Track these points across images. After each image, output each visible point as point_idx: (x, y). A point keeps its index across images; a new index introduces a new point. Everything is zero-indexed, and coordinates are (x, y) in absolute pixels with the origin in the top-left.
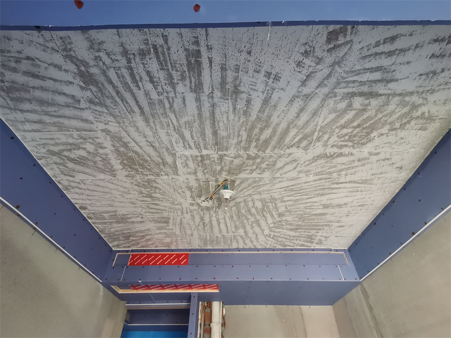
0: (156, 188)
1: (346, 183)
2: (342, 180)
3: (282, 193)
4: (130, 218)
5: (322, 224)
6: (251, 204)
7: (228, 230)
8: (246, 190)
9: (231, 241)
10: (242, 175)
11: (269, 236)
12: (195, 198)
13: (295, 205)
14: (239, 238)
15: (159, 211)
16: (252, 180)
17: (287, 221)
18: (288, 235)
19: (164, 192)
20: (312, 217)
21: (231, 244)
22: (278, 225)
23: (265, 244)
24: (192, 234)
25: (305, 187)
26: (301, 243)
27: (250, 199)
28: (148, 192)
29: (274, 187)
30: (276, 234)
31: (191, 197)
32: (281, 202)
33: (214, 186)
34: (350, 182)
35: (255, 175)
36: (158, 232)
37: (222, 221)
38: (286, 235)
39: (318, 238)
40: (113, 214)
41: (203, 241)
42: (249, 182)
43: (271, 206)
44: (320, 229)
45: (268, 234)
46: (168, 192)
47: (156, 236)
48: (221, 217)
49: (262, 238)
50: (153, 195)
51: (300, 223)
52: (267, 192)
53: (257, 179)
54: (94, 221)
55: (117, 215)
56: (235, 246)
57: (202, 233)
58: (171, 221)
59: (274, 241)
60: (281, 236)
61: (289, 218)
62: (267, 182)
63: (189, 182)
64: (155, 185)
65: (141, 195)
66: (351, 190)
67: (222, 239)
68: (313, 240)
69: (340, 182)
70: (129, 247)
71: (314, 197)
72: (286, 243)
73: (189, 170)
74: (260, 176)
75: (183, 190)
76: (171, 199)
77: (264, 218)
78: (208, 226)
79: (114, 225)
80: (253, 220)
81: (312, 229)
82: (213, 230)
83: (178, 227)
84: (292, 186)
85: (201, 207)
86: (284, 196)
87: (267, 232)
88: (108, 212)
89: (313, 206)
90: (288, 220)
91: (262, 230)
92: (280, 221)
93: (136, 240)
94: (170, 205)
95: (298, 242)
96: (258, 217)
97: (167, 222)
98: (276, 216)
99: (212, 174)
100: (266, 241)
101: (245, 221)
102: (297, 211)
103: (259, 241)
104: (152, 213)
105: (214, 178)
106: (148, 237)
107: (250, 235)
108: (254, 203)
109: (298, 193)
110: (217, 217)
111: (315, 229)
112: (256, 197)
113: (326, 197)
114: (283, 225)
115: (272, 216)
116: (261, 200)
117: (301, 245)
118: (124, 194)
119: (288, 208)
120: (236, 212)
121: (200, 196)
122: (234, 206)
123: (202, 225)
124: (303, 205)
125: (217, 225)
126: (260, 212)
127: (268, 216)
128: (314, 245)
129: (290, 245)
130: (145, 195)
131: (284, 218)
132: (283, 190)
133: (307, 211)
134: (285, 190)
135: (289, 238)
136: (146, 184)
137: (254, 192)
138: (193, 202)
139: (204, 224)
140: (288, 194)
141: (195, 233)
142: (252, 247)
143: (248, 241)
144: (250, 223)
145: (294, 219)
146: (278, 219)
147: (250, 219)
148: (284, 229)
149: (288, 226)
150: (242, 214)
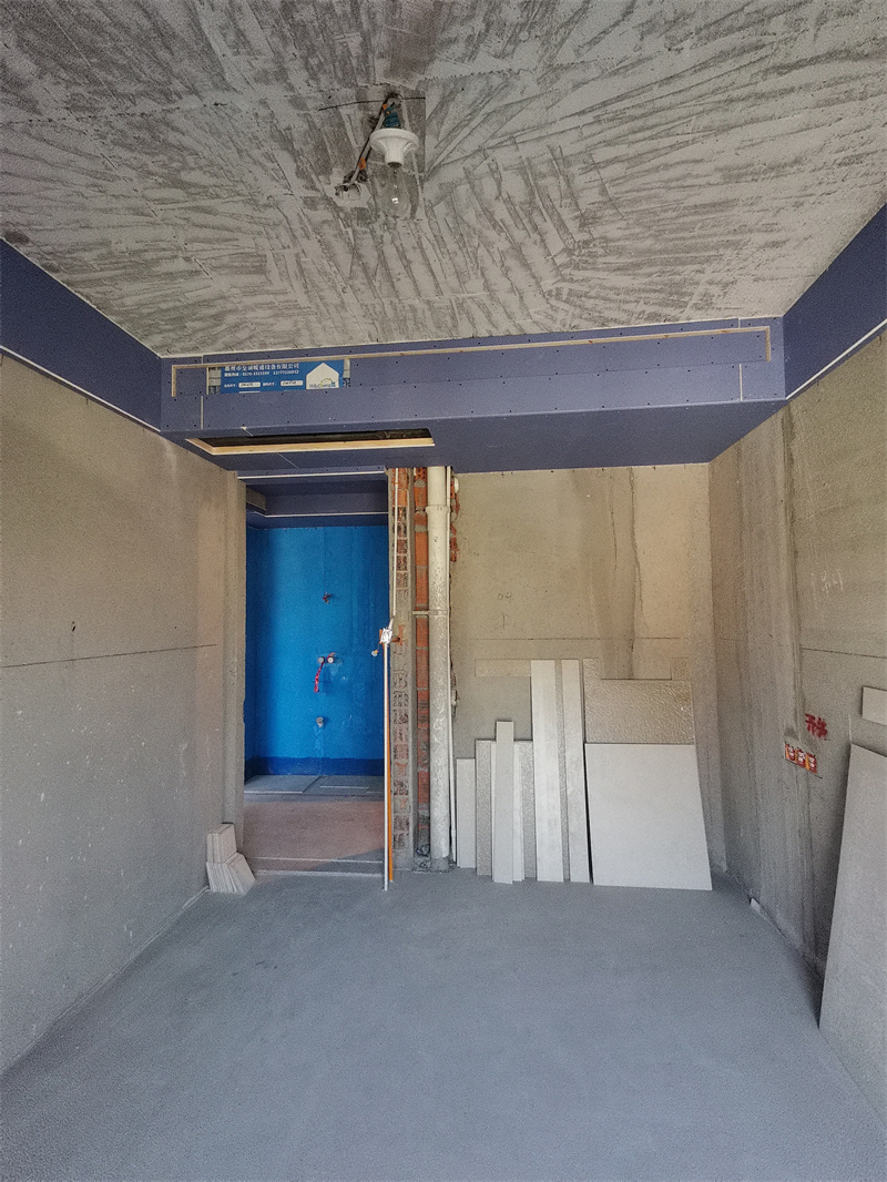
0: (181, 148)
1: (815, 60)
2: (803, 49)
3: (586, 131)
4: (157, 261)
5: (715, 239)
6: (489, 188)
7: (437, 286)
8: (466, 131)
9: (453, 318)
10: (441, 69)
11: (558, 296)
12: (313, 176)
13: (632, 176)
14: (474, 307)
15: (227, 235)
16: (480, 84)
17: (605, 239)
18: (611, 289)
19: (212, 164)
20: (686, 219)
21: (455, 326)
22: (581, 255)
23: (548, 322)
24: (343, 302)
25: (666, 102)
26: (650, 309)
27: (483, 168)
28: (164, 165)
29: (557, 112)
30: (575, 287)
31: (300, 173)
32: (586, 170)
33: (358, 124)
34: (831, 56)
35: (485, 62)
36: (249, 301)
37: (413, 256)
38: (605, 288)
39: (701, 289)
40: (104, 251)
41: (377, 323)
42: (471, 95)
43: (553, 186)
44: (708, 260)
45: (553, 288)
46: (221, 162)
47: (250, 315)
48: (408, 242)
49: (536, 304)
50: (185, 176)
51: (648, 242)
52: (536, 134)
53: (496, 81)
54: (66, 277)
55: (117, 253)
56: (465, 331)
57: (367, 297)
58: (271, 265)
59: (572, 309)
60: (593, 293)
61: (613, 230)
62: (534, 89)
63: (272, 115)
64: (173, 137)
65: (150, 182)
66: (826, 93)
67: (428, 314)
68: (686, 299)
69: (793, 59)
70: (195, 349)
71: (694, 141)
72: (607, 314)
73: (259, 64)
74: (503, 65)
75: (266, 148)
76: (240, 187)
77: (538, 238)
78: (378, 277)
79: (127, 287)
80: (503, 245)
81: (683, 263)
82: (397, 284)
83: (297, 285)
84: (619, 98)
85: (341, 209)
86: (595, 146)
87: (549, 284)
88: (86, 248)
89: (689, 175)
90: (610, 235)
91: (534, 277)
92: (586, 243)
93: (203, 329)
94: (248, 210)
95: (641, 307)
96: (519, 235)
97: (260, 270)
98: (573, 226)
99: (340, 74)
100: (550, 312)
101: (482, 251)
102: (636, 201)
103: (531, 311)
104: (208, 241)
105: (351, 92)
106: (231, 319)
107: (502, 295)
108: (499, 183)
109: (642, 129)
110: (398, 243)
111: (693, 261)
113: (735, 137)
114: (593, 255)
115: (561, 226)
116: (524, 169)
117: (648, 319)
118: (100, 182)
119: (611, 191)
120: (449, 219)
121: (326, 170)
122: (440, 199)
123: (362, 274)
124: (655, 176)
125: (403, 270)
126: (521, 213)
127: (548, 226)
128: (688, 311)
129: (617, 316)
130: (160, 180)
131: (597, 231)
132: (589, 118)
133: (673, 195)
135: (615, 297)
136: (145, 135)
137: (493, 137)
138: (311, 193)
139: (365, 269)
140: (609, 134)
141: (349, 297)
142: (514, 332)
143: (498, 316)
144: (498, 259)
145: (628, 232)
146: (580, 237)
147: (494, 243)
148: (598, 270)
149: (611, 259)
150: (469, 226)
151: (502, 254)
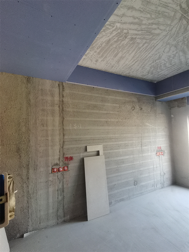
6: (162, 27)
17: (123, 40)
52: (162, 39)
61: (125, 42)
77: (138, 30)
80: (144, 22)
87: (118, 25)
91: (124, 23)
92: (126, 37)
96: (143, 27)
98: (134, 37)
101: (149, 16)
108: (161, 30)
112: (164, 33)
115: (137, 35)
116: (158, 35)
134: (154, 46)
137: (170, 34)
144: (141, 18)
145: (122, 44)
146: (129, 37)
147: (148, 20)
148: (113, 37)
149: (115, 40)
150: (160, 18)
151: (142, 20)
